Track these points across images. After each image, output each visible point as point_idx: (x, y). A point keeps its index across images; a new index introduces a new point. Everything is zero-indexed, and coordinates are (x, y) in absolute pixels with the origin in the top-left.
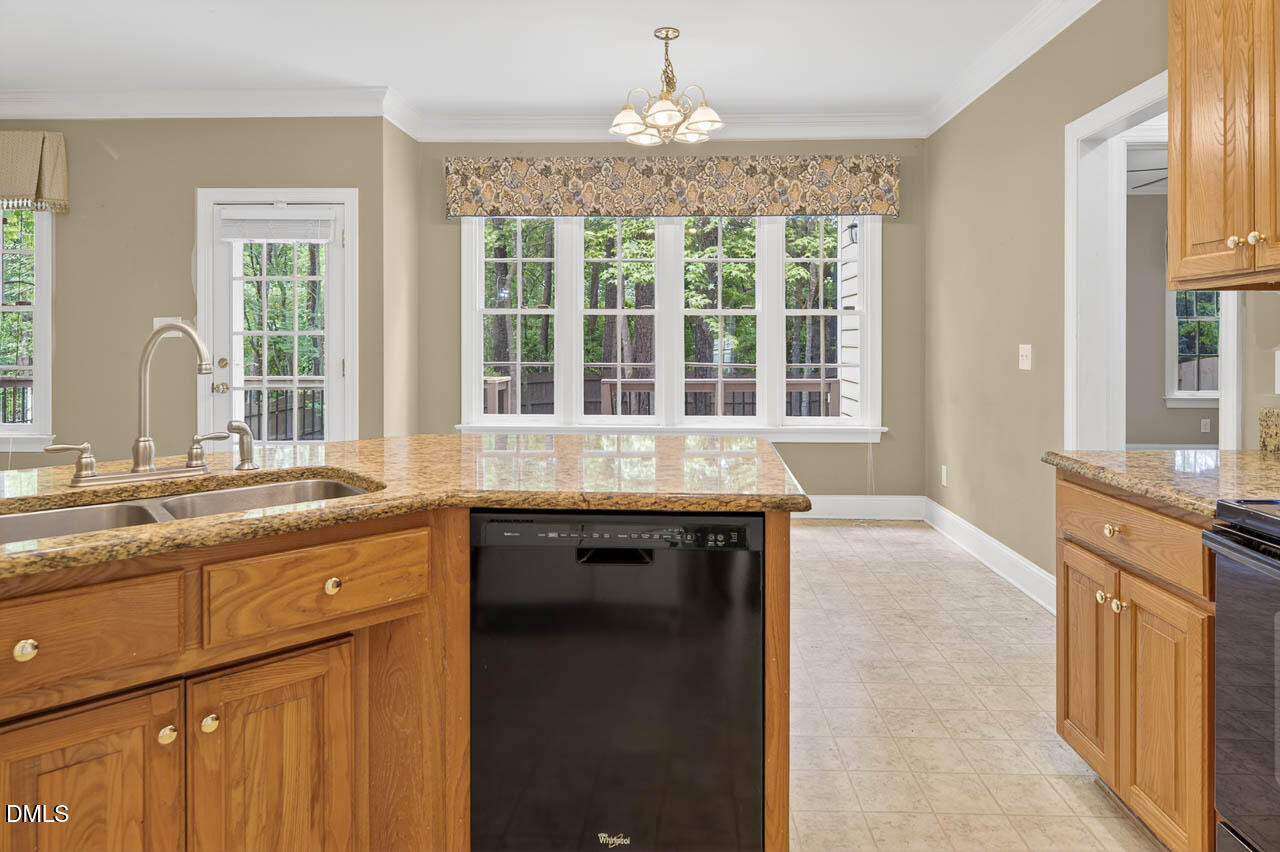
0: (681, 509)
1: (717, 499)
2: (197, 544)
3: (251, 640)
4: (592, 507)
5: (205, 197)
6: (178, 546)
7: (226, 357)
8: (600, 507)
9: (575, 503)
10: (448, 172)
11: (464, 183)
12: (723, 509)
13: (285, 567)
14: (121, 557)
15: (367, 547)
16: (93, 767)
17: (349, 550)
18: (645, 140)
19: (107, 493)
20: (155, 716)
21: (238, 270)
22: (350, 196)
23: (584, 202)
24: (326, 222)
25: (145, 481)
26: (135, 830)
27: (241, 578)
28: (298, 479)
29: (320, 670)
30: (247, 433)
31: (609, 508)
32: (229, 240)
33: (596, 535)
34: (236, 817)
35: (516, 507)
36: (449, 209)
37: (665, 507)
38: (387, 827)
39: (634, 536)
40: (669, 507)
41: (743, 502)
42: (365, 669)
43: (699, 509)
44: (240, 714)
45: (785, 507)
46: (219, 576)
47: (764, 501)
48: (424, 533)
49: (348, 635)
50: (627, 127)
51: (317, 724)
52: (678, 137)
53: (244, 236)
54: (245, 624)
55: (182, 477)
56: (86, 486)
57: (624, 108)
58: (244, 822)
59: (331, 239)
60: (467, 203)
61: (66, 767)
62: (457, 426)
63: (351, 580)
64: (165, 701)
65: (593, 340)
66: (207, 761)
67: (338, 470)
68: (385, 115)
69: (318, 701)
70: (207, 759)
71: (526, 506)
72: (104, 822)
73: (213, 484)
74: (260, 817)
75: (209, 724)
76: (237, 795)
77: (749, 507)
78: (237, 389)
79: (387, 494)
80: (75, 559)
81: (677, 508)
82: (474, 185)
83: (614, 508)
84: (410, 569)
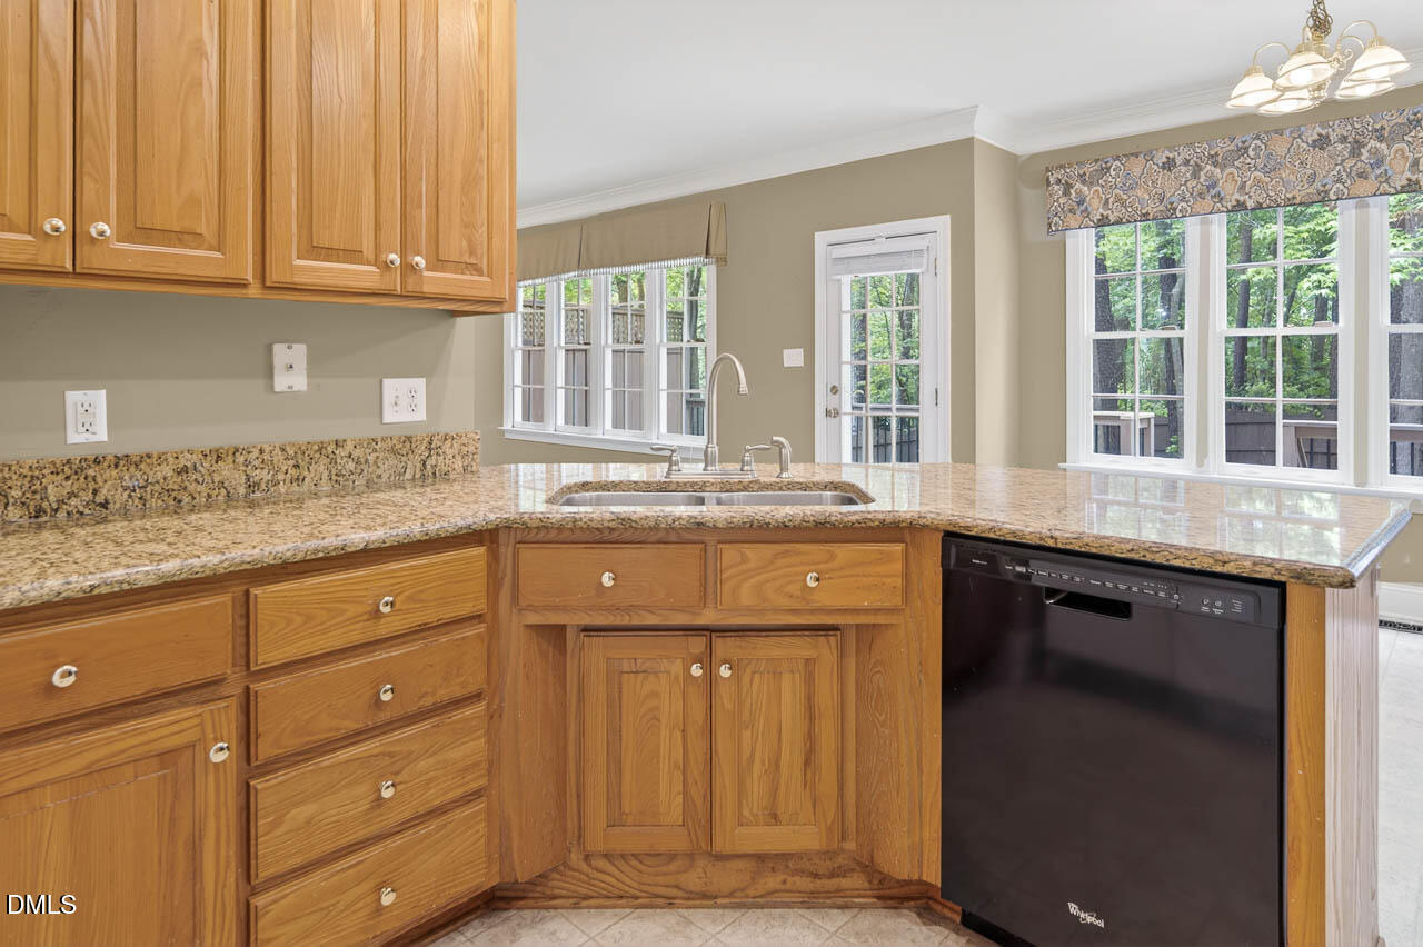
0: (1163, 562)
1: (1212, 555)
2: (711, 525)
3: (750, 610)
4: (1060, 546)
5: (821, 239)
6: (698, 524)
7: (837, 384)
8: (1068, 547)
9: (1041, 539)
10: (1048, 184)
11: (1066, 193)
12: (1219, 569)
13: (776, 556)
14: (663, 526)
15: (844, 552)
16: (651, 677)
17: (828, 551)
18: (1287, 106)
19: (685, 484)
20: (691, 654)
21: (846, 305)
22: (942, 224)
23: (1222, 194)
24: (919, 252)
25: (711, 479)
26: (679, 734)
27: (744, 560)
28: (822, 490)
29: (812, 653)
30: (784, 446)
31: (1077, 548)
32: (839, 277)
33: (1065, 577)
34: (746, 753)
35: (983, 535)
36: (1050, 224)
37: (1144, 556)
38: (870, 814)
39: (1109, 585)
40: (1149, 558)
41: (1248, 564)
42: (851, 663)
43: (1187, 565)
44: (748, 671)
45: (1317, 580)
46: (730, 554)
47: (1278, 566)
48: (898, 548)
49: (835, 628)
50: (1252, 94)
51: (809, 699)
52: (1339, 95)
53: (850, 273)
54: (746, 597)
55: (735, 479)
56: (675, 478)
57: (1248, 73)
58: (751, 760)
59: (925, 266)
60: (1070, 215)
61: (637, 672)
62: (1062, 465)
63: (830, 578)
64: (697, 644)
65: (1316, 369)
66: (725, 701)
67: (853, 485)
68: (976, 136)
69: (809, 680)
70: (725, 699)
71: (992, 535)
72: (658, 720)
73: (756, 487)
74: (763, 761)
75: (725, 672)
76: (747, 735)
77: (1256, 572)
78: (845, 414)
79: (872, 507)
80: (636, 522)
81: (1159, 559)
82: (1079, 193)
83: (1083, 549)
84: (885, 580)
